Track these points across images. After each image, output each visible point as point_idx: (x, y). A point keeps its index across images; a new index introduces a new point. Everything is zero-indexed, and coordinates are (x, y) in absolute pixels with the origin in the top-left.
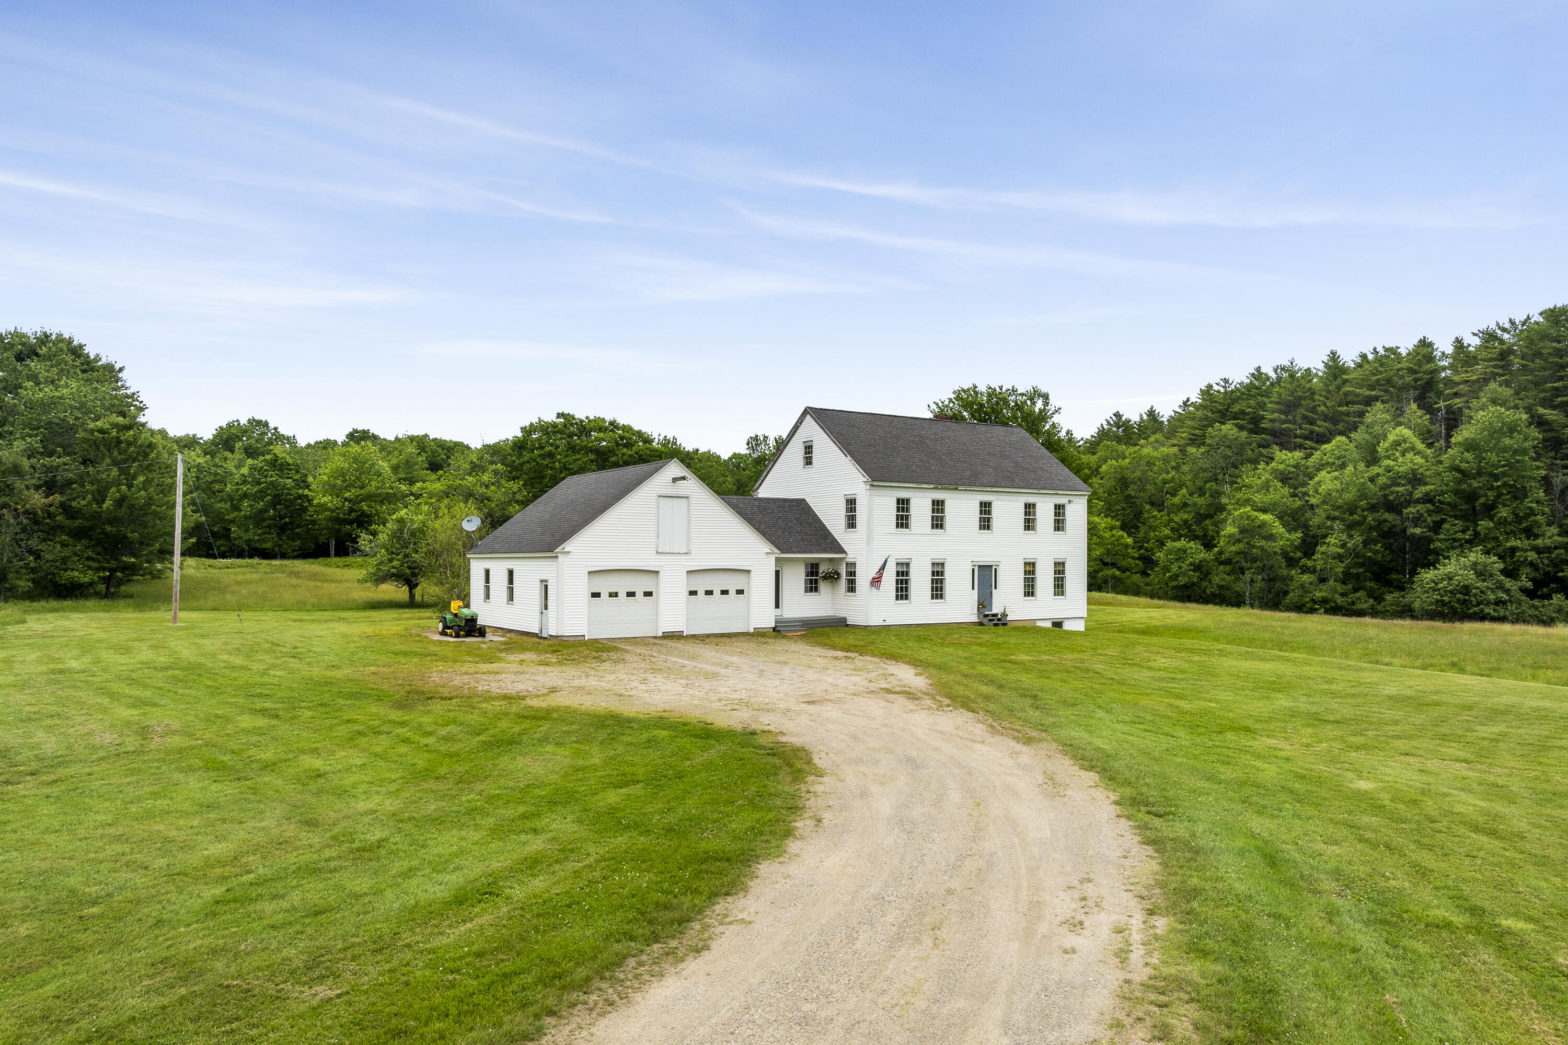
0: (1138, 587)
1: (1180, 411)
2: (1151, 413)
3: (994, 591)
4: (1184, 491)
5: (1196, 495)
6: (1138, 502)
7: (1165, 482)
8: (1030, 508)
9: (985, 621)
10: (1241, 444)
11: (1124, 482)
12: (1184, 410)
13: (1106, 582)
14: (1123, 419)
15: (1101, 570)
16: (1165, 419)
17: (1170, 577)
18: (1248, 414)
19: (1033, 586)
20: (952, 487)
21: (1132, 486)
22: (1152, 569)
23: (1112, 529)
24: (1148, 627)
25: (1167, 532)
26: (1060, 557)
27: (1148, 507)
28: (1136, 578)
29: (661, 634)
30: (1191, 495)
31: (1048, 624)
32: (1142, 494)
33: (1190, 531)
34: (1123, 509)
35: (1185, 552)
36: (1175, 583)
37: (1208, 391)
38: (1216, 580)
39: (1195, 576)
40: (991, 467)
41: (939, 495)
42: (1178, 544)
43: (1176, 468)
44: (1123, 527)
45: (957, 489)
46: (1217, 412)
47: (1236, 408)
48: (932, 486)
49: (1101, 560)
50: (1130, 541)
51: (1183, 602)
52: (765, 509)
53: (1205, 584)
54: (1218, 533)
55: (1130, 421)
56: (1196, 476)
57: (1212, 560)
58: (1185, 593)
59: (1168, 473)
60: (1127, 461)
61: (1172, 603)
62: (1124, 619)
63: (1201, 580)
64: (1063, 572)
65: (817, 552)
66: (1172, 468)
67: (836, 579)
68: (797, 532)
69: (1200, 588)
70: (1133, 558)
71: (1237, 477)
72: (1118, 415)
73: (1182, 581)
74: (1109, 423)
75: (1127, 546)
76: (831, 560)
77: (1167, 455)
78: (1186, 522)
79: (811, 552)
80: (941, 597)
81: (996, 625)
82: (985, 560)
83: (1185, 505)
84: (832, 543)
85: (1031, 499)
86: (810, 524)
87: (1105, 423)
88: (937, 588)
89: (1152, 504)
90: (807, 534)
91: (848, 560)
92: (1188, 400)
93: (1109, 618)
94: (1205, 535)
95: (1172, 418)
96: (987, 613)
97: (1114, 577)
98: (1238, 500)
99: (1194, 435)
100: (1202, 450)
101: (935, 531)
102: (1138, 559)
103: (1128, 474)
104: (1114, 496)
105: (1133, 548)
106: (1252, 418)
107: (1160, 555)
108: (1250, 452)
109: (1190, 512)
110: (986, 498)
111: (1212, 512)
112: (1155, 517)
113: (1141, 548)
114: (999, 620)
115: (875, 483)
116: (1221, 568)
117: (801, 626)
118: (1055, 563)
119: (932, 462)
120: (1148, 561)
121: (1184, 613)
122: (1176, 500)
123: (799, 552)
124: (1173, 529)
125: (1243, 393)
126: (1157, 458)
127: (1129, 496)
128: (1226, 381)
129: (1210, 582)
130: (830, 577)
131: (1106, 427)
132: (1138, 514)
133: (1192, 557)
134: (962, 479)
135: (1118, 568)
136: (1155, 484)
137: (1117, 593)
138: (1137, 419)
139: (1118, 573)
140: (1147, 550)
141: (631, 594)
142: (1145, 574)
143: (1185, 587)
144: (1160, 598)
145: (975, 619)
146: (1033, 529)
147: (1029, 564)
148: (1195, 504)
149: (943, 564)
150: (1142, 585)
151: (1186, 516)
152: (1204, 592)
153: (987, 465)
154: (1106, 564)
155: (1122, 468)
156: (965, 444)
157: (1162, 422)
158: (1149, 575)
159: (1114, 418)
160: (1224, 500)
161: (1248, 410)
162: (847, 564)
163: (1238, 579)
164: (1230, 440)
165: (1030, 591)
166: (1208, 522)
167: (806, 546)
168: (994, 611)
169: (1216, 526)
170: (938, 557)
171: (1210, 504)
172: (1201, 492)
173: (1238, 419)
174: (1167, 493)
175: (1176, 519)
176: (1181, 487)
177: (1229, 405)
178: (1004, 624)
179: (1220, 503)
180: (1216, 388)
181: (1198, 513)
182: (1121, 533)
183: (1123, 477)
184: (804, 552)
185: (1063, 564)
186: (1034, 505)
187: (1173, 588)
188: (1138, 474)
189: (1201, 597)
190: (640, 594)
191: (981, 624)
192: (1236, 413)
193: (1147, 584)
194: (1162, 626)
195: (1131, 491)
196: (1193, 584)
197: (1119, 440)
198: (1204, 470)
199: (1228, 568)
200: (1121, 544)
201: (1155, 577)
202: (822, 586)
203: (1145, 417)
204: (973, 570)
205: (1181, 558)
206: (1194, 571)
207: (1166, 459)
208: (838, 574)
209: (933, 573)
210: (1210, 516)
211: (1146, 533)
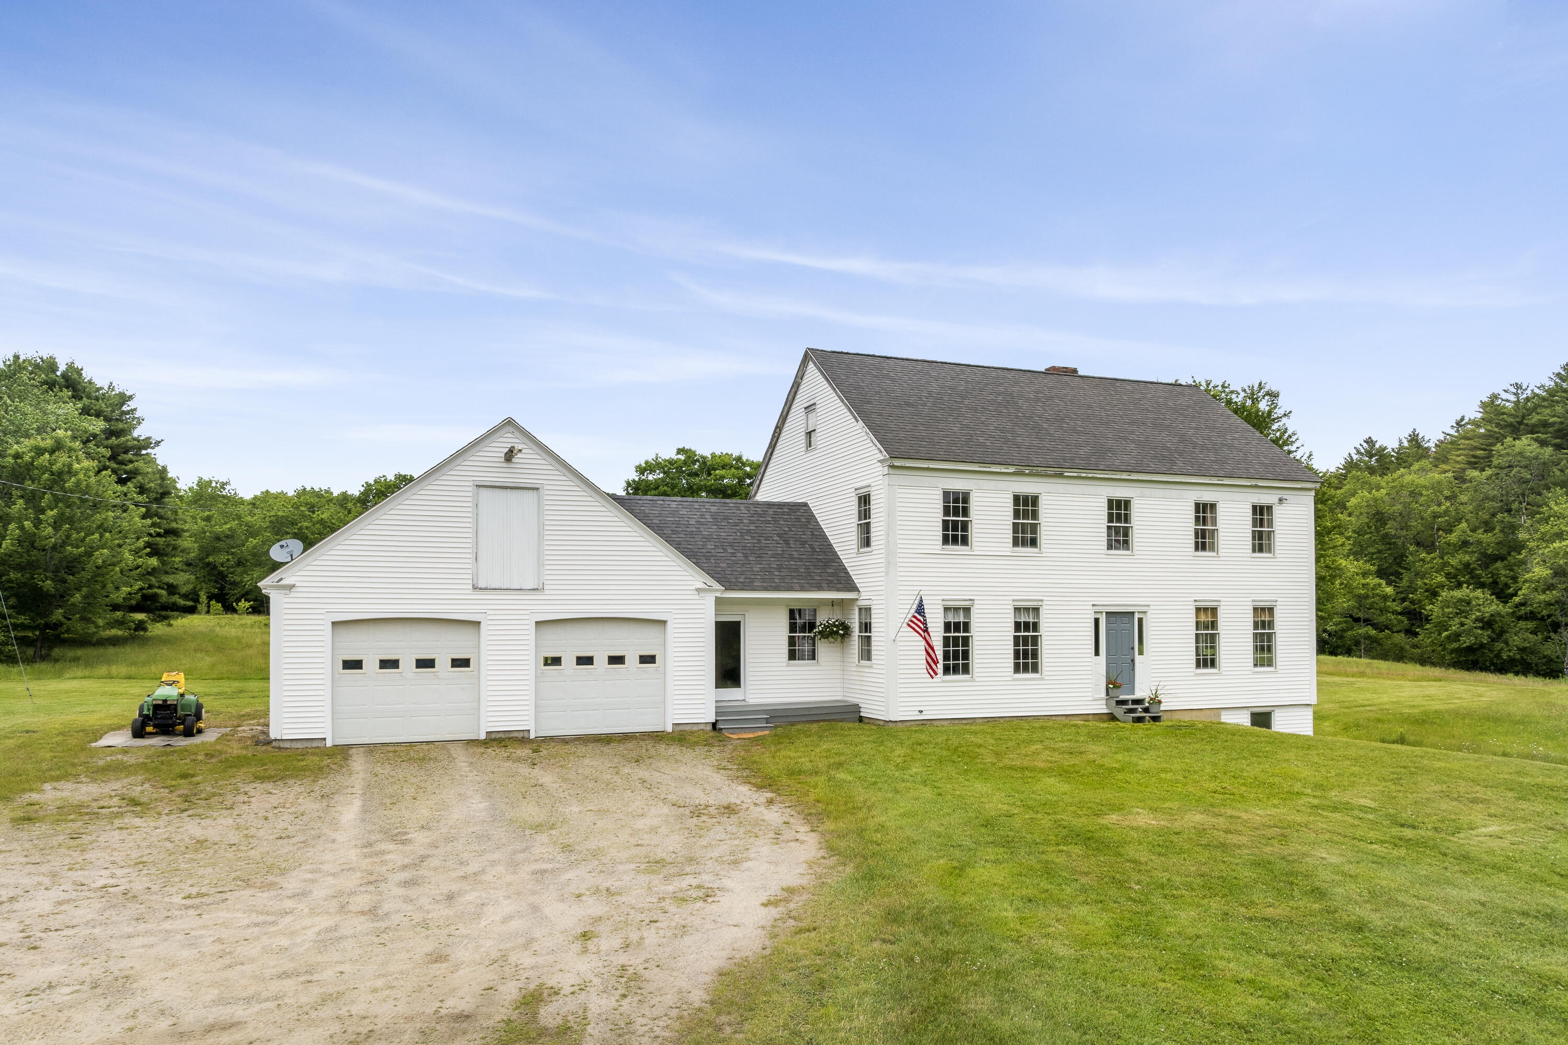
0: (1402, 649)
1: (1453, 432)
2: (1414, 439)
3: (1138, 658)
4: (1464, 525)
5: (1481, 531)
6: (1399, 542)
7: (1436, 516)
8: (1204, 511)
9: (1119, 711)
10: (1544, 463)
11: (1380, 518)
12: (1458, 431)
13: (1357, 643)
14: (1377, 446)
15: (1352, 629)
16: (1431, 445)
17: (1448, 637)
18: (1553, 424)
19: (1213, 648)
20: (1050, 471)
21: (1390, 524)
22: (1421, 626)
23: (1365, 574)
24: (1426, 713)
25: (1440, 579)
26: (1264, 599)
27: (1412, 548)
28: (1400, 638)
29: (483, 736)
30: (1474, 530)
31: (1244, 720)
32: (1404, 533)
33: (1472, 578)
34: (1379, 552)
35: (1469, 603)
36: (1455, 645)
37: (1493, 402)
38: (1516, 640)
39: (1484, 636)
40: (1133, 441)
41: (1027, 487)
42: (1457, 594)
43: (1451, 498)
44: (1381, 573)
45: (1061, 475)
46: (1506, 426)
47: (1535, 419)
48: (1011, 470)
49: (1351, 616)
50: (1389, 590)
51: (1468, 669)
52: (726, 518)
53: (1499, 645)
54: (1515, 579)
55: (1386, 448)
56: (1479, 508)
57: (1508, 614)
58: (1470, 658)
59: (1439, 505)
60: (1383, 491)
61: (1452, 673)
62: (1385, 699)
63: (1493, 640)
64: (1271, 624)
65: (803, 589)
66: (1447, 498)
67: (843, 636)
68: (774, 556)
69: (1491, 651)
70: (1394, 612)
71: (1539, 506)
72: (1369, 441)
73: (1466, 641)
74: (1358, 452)
75: (1385, 598)
76: (832, 603)
77: (1439, 483)
78: (1467, 565)
79: (791, 589)
80: (1035, 669)
81: (1140, 720)
82: (1120, 601)
83: (1465, 544)
84: (834, 574)
85: (1207, 496)
86: (803, 543)
87: (1353, 452)
88: (1026, 653)
89: (1418, 544)
90: (792, 558)
91: (862, 603)
92: (1462, 419)
93: (1361, 698)
94: (1495, 583)
95: (1442, 442)
96: (1122, 697)
97: (1368, 637)
98: (1544, 534)
99: (1475, 457)
100: (1489, 472)
101: (1021, 550)
102: (1400, 614)
103: (1386, 509)
104: (1367, 536)
105: (1394, 600)
106: (1559, 431)
107: (1434, 609)
108: (1558, 473)
109: (1473, 552)
110: (1120, 492)
111: (1504, 551)
112: (1423, 560)
113: (1404, 600)
114: (1146, 710)
115: (897, 463)
116: (1522, 624)
117: (767, 721)
118: (1255, 609)
119: (1020, 431)
120: (1416, 617)
121: (1481, 689)
122: (1453, 538)
123: (766, 589)
124: (1448, 576)
125: (1544, 399)
126: (1424, 486)
127: (1386, 536)
128: (1518, 386)
129: (1507, 643)
130: (833, 634)
131: (1355, 457)
132: (1400, 559)
133: (1479, 610)
134: (1072, 459)
135: (1375, 626)
136: (1422, 519)
137: (1373, 658)
138: (1396, 445)
139: (1373, 632)
140: (1412, 602)
141: (425, 664)
142: (1410, 632)
143: (1470, 649)
144: (1434, 664)
145: (1101, 708)
146: (1212, 549)
147: (1206, 609)
148: (1479, 542)
149: (1036, 610)
150: (1408, 647)
151: (1467, 558)
152: (1498, 656)
153: (1125, 439)
154: (1357, 620)
155: (1376, 500)
156: (1090, 407)
157: (1428, 449)
158: (1416, 634)
159: (1365, 445)
160: (1522, 535)
161: (1552, 420)
162: (860, 609)
163: (1547, 639)
164: (1528, 458)
165: (1206, 660)
166: (1499, 564)
167: (783, 578)
168: (1138, 695)
169: (1512, 570)
170: (1027, 597)
171: (1500, 543)
172: (1488, 527)
173: (1537, 432)
174: (1438, 530)
175: (1453, 562)
176: (1459, 521)
177: (1523, 417)
178: (1156, 719)
179: (1516, 540)
180: (1504, 396)
181: (1484, 555)
182: (1377, 581)
183: (1378, 513)
184: (777, 589)
185: (1271, 610)
186: (1213, 506)
187: (1453, 651)
188: (1398, 507)
189: (1493, 664)
190: (443, 663)
191: (1112, 717)
192: (1534, 426)
193: (1415, 646)
194: (1447, 711)
195: (1390, 528)
196: (1482, 646)
197: (1372, 471)
198: (1493, 499)
199: (1531, 625)
200: (1377, 595)
201: (1425, 637)
202: (824, 649)
203: (1406, 444)
204: (1097, 621)
205: (1462, 612)
206: (1482, 628)
207: (1436, 487)
208: (847, 628)
209: (1017, 626)
210: (1503, 558)
211: (1411, 582)
